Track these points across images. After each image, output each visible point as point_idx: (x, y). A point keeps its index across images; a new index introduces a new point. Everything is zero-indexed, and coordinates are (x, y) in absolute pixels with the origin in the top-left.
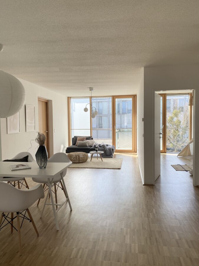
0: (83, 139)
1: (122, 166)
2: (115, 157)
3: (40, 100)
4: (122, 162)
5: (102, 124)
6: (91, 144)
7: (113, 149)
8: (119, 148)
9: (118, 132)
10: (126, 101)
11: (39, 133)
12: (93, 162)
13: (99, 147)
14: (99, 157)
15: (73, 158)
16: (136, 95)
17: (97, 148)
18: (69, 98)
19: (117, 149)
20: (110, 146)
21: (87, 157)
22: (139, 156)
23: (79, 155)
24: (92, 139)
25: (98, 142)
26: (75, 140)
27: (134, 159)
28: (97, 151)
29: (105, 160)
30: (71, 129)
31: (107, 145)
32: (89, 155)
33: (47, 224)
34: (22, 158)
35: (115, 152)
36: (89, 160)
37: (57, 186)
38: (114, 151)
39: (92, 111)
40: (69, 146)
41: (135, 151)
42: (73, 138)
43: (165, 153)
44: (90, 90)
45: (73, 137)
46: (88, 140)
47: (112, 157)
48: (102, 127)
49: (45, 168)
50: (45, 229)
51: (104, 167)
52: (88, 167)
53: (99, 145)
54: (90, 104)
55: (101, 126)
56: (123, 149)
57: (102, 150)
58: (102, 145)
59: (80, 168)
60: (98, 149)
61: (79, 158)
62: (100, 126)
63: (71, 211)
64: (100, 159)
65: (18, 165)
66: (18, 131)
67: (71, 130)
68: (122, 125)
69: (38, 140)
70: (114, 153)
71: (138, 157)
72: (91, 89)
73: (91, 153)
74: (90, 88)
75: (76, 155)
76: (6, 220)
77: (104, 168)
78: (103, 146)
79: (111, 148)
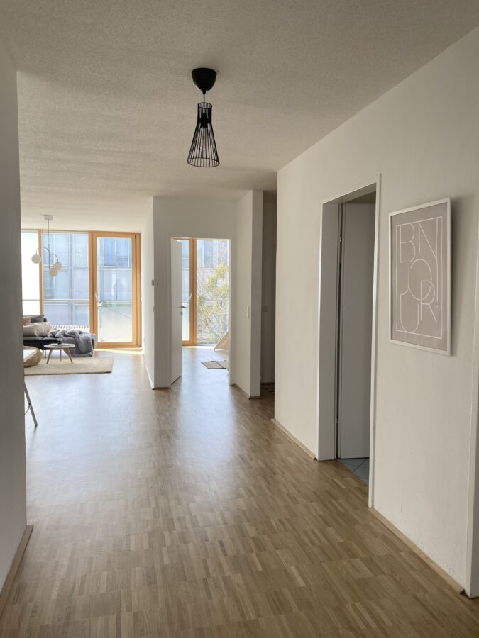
1: (113, 369)
2: (94, 355)
4: (113, 363)
6: (43, 332)
7: (93, 341)
9: (101, 306)
12: (52, 365)
13: (62, 336)
14: (64, 356)
16: (139, 234)
17: (59, 338)
19: (99, 339)
20: (86, 335)
22: (145, 352)
24: (45, 320)
25: (56, 326)
27: (137, 358)
28: (60, 342)
29: (79, 361)
31: (81, 333)
35: (98, 347)
36: (44, 361)
38: (95, 344)
39: (51, 262)
41: (139, 344)
43: (195, 345)
44: (45, 220)
46: (36, 323)
47: (91, 356)
51: (78, 372)
53: (62, 333)
57: (69, 342)
58: (70, 333)
60: (61, 340)
64: (67, 361)
70: (96, 349)
71: (143, 355)
72: (48, 218)
74: (45, 215)
77: (79, 373)
78: (73, 335)
79: (89, 339)
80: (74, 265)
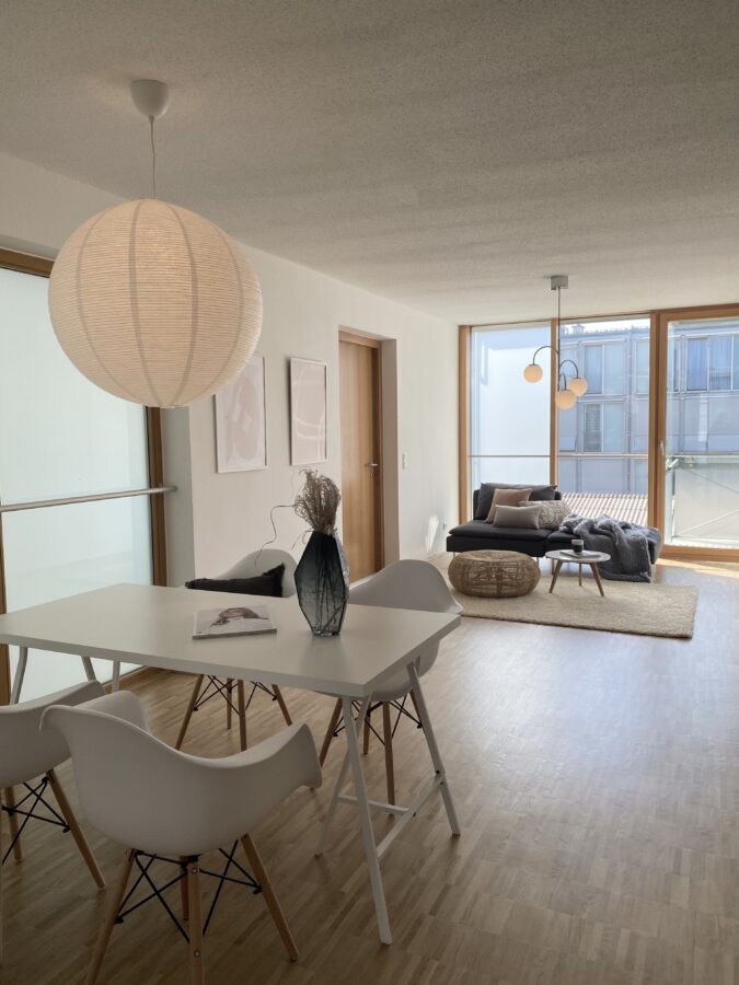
0: (517, 496)
1: (697, 624)
2: (652, 579)
3: (346, 338)
4: (695, 606)
5: (598, 436)
6: (551, 520)
7: (651, 545)
8: (675, 537)
9: (675, 468)
10: (706, 338)
11: (309, 475)
12: (562, 598)
13: (586, 532)
14: (586, 576)
15: (475, 575)
17: (578, 536)
18: (464, 331)
19: (668, 541)
20: (638, 532)
21: (534, 574)
23: (498, 563)
24: (558, 497)
25: (584, 508)
26: (485, 497)
28: (577, 549)
29: (617, 591)
30: (468, 453)
31: (625, 527)
32: (544, 563)
33: (343, 893)
34: (259, 575)
35: (664, 556)
36: (543, 585)
37: (394, 712)
38: (658, 551)
39: (562, 378)
40: (460, 523)
42: (476, 493)
44: (554, 289)
45: (478, 487)
46: (539, 502)
47: (648, 581)
48: (597, 448)
49: (336, 633)
50: (327, 926)
51: (610, 625)
52: (538, 620)
53: (586, 524)
54: (553, 347)
55: (593, 442)
56: (696, 545)
57: (600, 547)
58: (602, 527)
59: (503, 620)
60: (582, 543)
61: (499, 578)
62: (591, 442)
63: (456, 837)
64: (591, 587)
65: (227, 611)
66: (258, 463)
67: (468, 459)
68: (687, 439)
69: (306, 507)
70: (659, 561)
72: (558, 282)
73: (553, 559)
74: (553, 277)
75: (488, 563)
76: (144, 878)
77: (613, 631)
78: (608, 529)
79: (643, 541)
80: (634, 391)
